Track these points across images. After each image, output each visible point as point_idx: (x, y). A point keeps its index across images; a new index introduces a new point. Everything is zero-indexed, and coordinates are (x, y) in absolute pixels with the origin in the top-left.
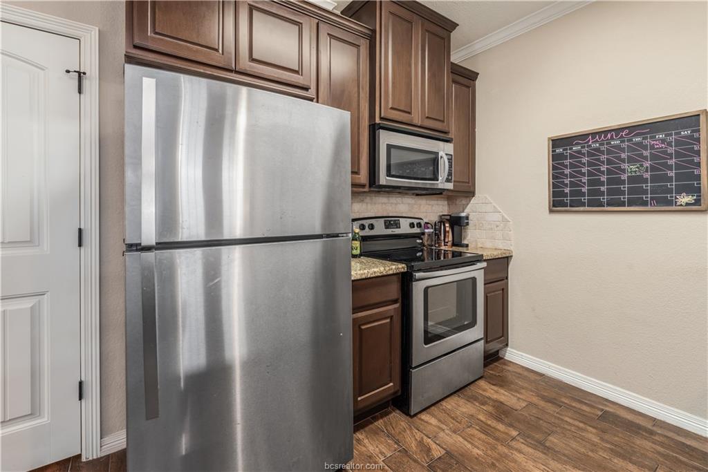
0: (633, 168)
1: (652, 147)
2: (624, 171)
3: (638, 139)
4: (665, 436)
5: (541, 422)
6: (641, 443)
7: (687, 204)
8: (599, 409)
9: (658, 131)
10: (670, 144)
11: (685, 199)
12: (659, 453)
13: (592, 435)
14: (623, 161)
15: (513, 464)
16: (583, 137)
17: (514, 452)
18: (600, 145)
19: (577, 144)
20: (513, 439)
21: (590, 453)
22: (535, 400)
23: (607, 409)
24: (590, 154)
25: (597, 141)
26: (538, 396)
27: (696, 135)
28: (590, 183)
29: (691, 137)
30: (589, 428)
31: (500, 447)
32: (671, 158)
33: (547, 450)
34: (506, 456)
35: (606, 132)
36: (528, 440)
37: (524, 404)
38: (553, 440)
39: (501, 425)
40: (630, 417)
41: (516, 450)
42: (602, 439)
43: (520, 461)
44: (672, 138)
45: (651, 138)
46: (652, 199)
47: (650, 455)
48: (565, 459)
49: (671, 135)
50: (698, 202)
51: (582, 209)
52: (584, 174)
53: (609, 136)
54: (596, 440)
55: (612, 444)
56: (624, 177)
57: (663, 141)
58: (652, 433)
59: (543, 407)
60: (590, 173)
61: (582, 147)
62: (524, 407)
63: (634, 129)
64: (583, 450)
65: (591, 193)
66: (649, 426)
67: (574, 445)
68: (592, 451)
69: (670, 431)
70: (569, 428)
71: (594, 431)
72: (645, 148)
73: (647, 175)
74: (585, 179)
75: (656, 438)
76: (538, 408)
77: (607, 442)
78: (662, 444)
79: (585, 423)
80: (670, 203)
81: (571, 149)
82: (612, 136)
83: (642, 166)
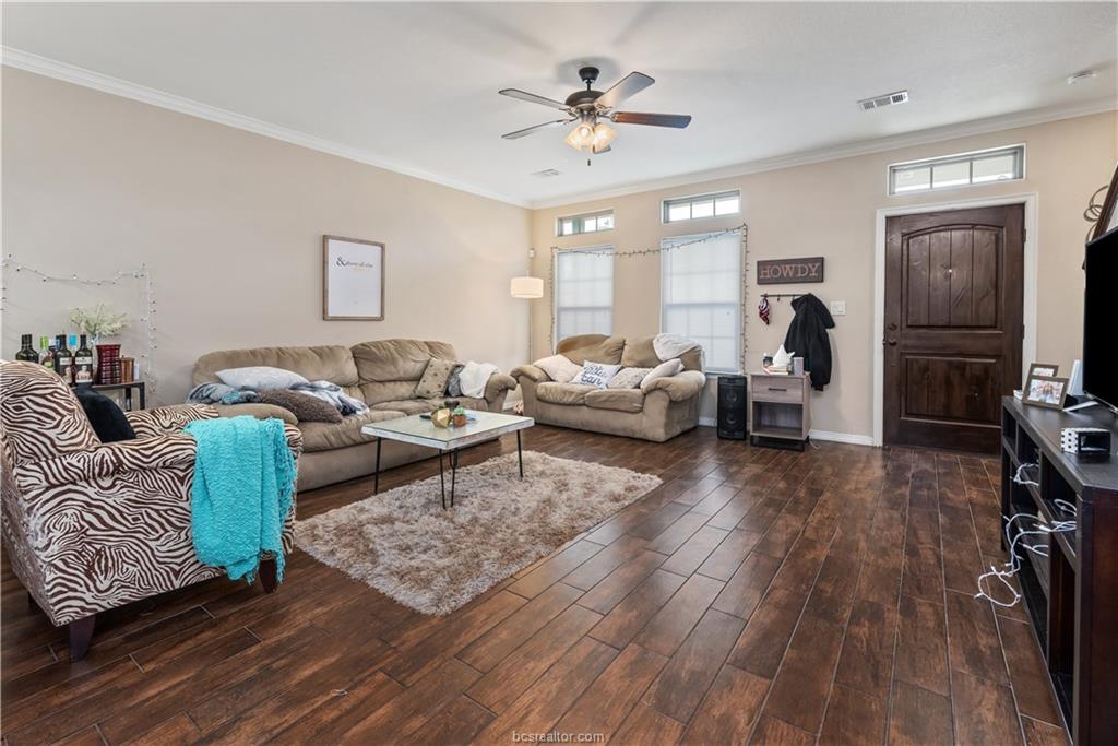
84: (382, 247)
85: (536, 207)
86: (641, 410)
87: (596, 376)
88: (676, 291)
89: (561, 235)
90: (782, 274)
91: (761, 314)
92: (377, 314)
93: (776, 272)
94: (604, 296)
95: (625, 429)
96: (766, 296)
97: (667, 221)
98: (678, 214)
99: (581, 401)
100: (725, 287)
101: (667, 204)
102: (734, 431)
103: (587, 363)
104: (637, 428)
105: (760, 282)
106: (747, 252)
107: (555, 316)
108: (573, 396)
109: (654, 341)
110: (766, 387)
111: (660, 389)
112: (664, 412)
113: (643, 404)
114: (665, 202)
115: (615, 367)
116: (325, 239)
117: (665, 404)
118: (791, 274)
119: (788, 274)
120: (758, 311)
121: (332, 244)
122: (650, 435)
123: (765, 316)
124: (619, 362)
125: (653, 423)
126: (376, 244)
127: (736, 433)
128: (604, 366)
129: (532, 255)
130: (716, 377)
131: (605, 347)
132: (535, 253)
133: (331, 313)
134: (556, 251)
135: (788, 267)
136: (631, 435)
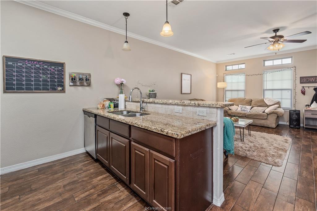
0: (44, 77)
1: (50, 70)
2: (41, 77)
3: (46, 67)
4: (59, 163)
5: (22, 187)
6: (56, 168)
7: (60, 90)
8: (36, 170)
9: (53, 66)
10: (56, 70)
11: (60, 88)
12: (61, 167)
13: (42, 176)
14: (40, 73)
15: (31, 203)
16: (23, 60)
17: (26, 200)
18: (31, 65)
19: (20, 63)
20: (20, 199)
21: (48, 180)
22: (10, 184)
23: (38, 168)
24: (26, 68)
25: (30, 63)
26: (9, 182)
27: (62, 69)
28: (26, 80)
29: (61, 70)
30: (39, 176)
31: (19, 204)
32: (56, 75)
33: (36, 190)
34: (25, 204)
35: (34, 61)
36: (26, 194)
37: (7, 188)
38: (33, 187)
39: (7, 201)
40: (46, 165)
41: (26, 199)
42: (46, 175)
43: (31, 200)
44: (56, 69)
45: (50, 67)
46: (50, 88)
47: (60, 169)
48: (43, 187)
49: (56, 68)
50: (63, 89)
51: (23, 91)
52: (24, 76)
53: (35, 63)
54: (45, 176)
55: (50, 174)
56: (41, 79)
57: (54, 69)
58: (55, 165)
59: (17, 183)
60: (26, 76)
61: (23, 64)
62: (9, 189)
63: (45, 62)
64: (45, 181)
65: (27, 84)
66: (52, 164)
67: (41, 182)
68: (47, 179)
69: (57, 161)
70: (34, 180)
71: (42, 175)
72: (48, 70)
73: (49, 80)
74: (24, 79)
75: (57, 165)
76: (16, 185)
77: (48, 174)
78: (59, 165)
79: (37, 176)
80: (56, 89)
81: (17, 64)
82: (36, 63)
83: (47, 76)
84: (191, 75)
85: (218, 63)
86: (267, 119)
87: (245, 109)
88: (268, 85)
89: (226, 70)
90: (310, 80)
91: (302, 92)
92: (190, 92)
93: (308, 80)
94: (242, 87)
95: (261, 124)
96: (303, 87)
97: (264, 66)
98: (268, 63)
99: (244, 116)
100: (288, 84)
101: (264, 61)
102: (296, 126)
103: (240, 106)
104: (265, 124)
105: (301, 83)
106: (296, 74)
107: (225, 92)
108: (242, 114)
109: (264, 100)
110: (311, 114)
111: (274, 113)
112: (275, 120)
113: (267, 117)
114: (264, 60)
115: (250, 107)
116: (182, 74)
117: (276, 117)
118: (314, 81)
119: (312, 80)
120: (301, 92)
121: (183, 75)
122: (270, 126)
123: (303, 93)
124: (251, 105)
125: (271, 122)
126: (190, 75)
127: (297, 126)
128: (247, 106)
129: (217, 76)
130: (289, 110)
131: (245, 101)
132: (218, 75)
133: (183, 92)
134: (225, 75)
135: (312, 78)
136: (263, 126)
